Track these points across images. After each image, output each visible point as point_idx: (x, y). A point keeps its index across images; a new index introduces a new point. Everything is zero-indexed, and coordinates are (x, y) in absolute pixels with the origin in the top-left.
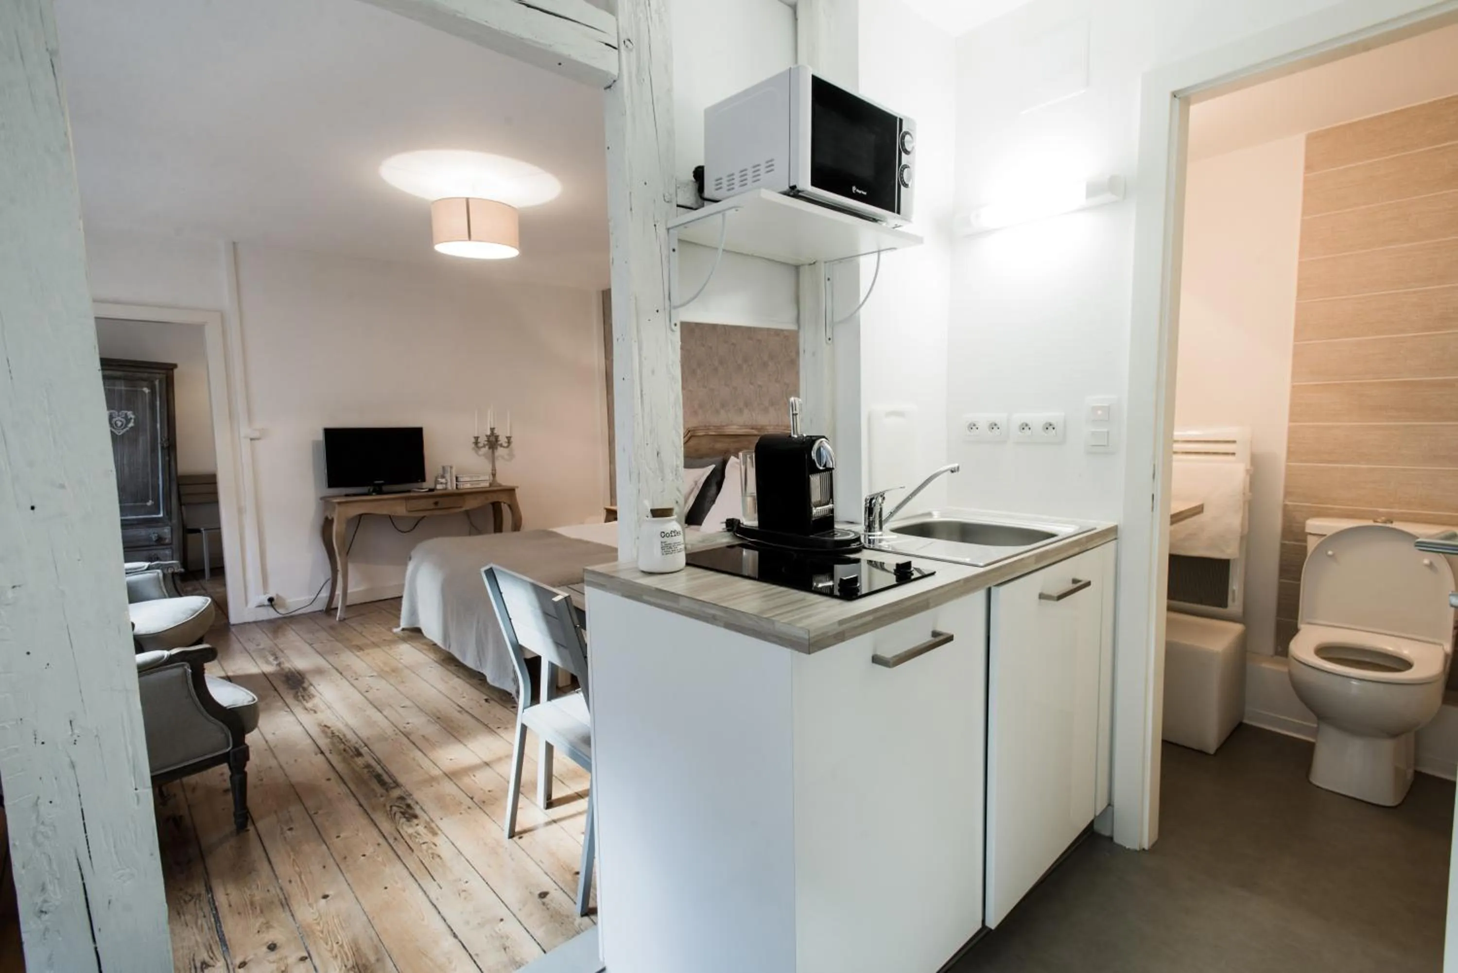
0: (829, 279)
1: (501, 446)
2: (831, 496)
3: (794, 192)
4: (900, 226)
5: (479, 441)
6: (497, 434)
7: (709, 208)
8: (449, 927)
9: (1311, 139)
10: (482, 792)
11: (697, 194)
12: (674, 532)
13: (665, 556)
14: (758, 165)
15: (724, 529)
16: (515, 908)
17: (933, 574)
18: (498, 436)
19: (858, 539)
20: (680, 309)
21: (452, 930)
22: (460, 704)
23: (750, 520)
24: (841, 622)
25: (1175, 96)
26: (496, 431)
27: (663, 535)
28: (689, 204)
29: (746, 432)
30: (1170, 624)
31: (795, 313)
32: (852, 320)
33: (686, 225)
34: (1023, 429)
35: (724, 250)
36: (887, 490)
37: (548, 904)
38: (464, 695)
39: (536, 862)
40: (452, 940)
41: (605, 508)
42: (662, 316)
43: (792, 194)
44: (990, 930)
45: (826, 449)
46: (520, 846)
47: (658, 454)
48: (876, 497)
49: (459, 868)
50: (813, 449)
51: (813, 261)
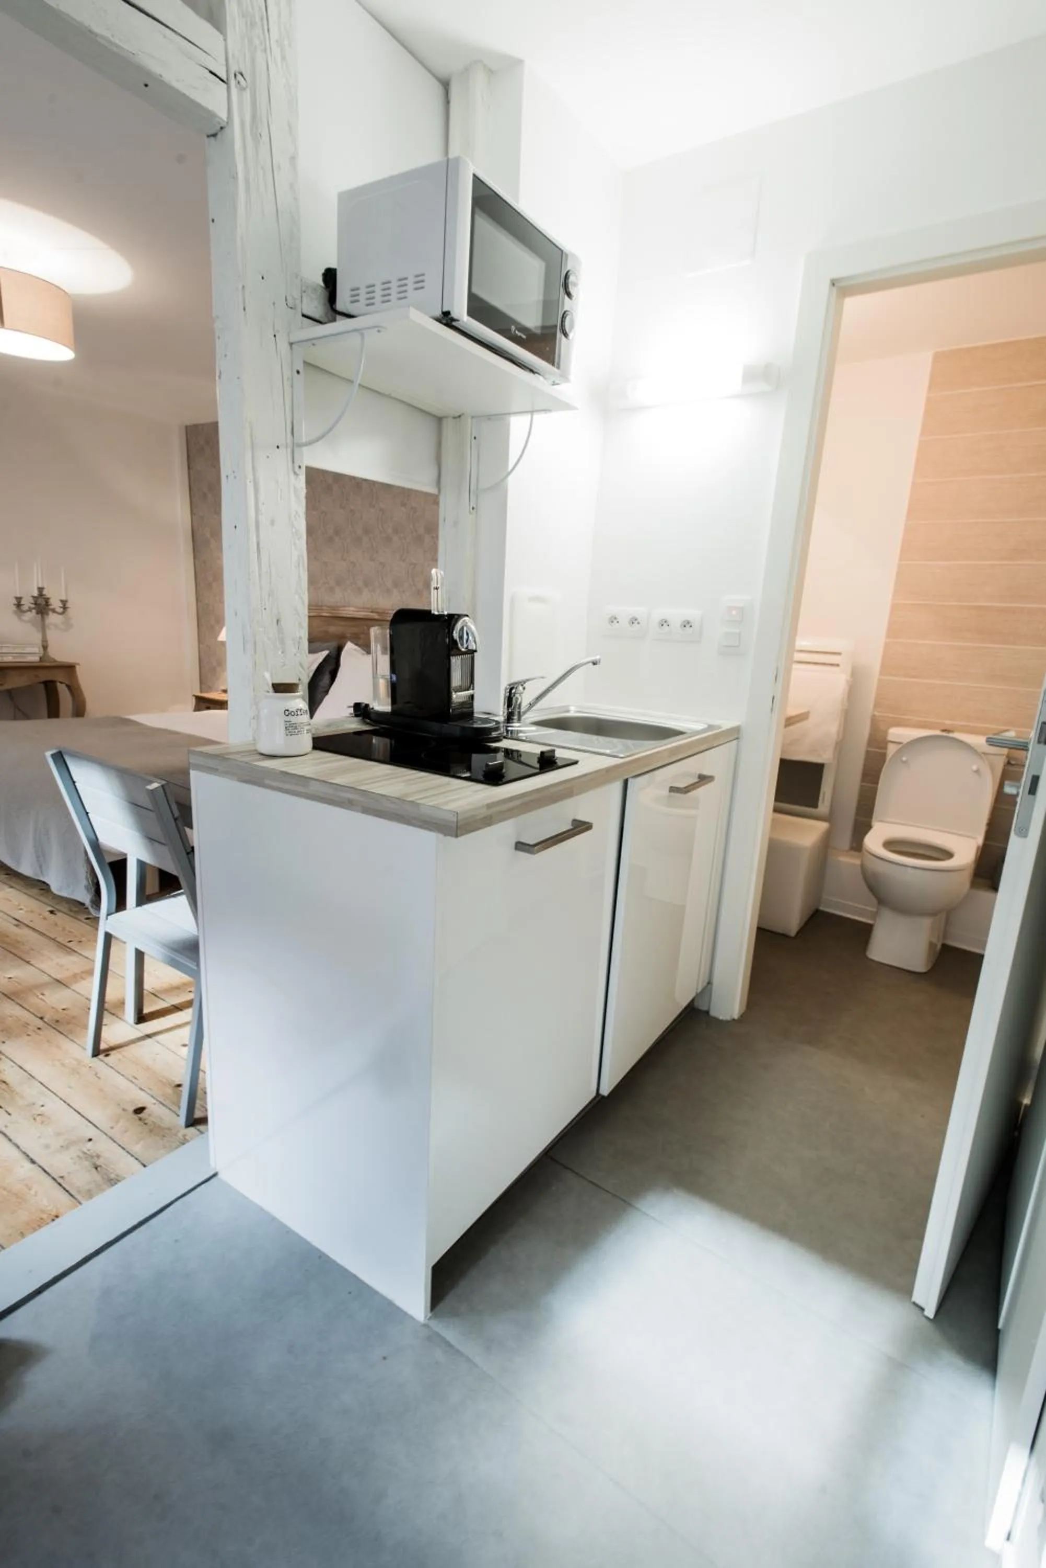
0: (475, 438)
1: (54, 611)
2: (472, 682)
3: (446, 319)
4: (558, 384)
5: (22, 602)
6: (48, 596)
7: (341, 324)
8: (25, 1153)
9: (938, 358)
10: (54, 1010)
11: (328, 305)
12: (301, 710)
13: (289, 736)
14: (406, 279)
15: (351, 714)
16: (104, 1126)
17: (576, 763)
18: (48, 599)
19: (497, 729)
20: (305, 449)
21: (28, 1156)
22: (17, 918)
23: (383, 705)
24: (489, 806)
25: (833, 285)
26: (45, 592)
27: (287, 713)
28: (317, 316)
29: (364, 615)
30: (774, 824)
31: (435, 473)
32: (499, 488)
33: (314, 342)
34: (662, 625)
35: (360, 385)
36: (528, 680)
37: (145, 1119)
38: (22, 907)
39: (128, 1079)
40: (30, 1166)
41: (194, 696)
42: (284, 454)
43: (444, 322)
44: (603, 1097)
45: (469, 628)
46: (106, 1064)
47: (278, 621)
48: (515, 686)
49: (31, 1092)
50: (456, 629)
51: (458, 414)
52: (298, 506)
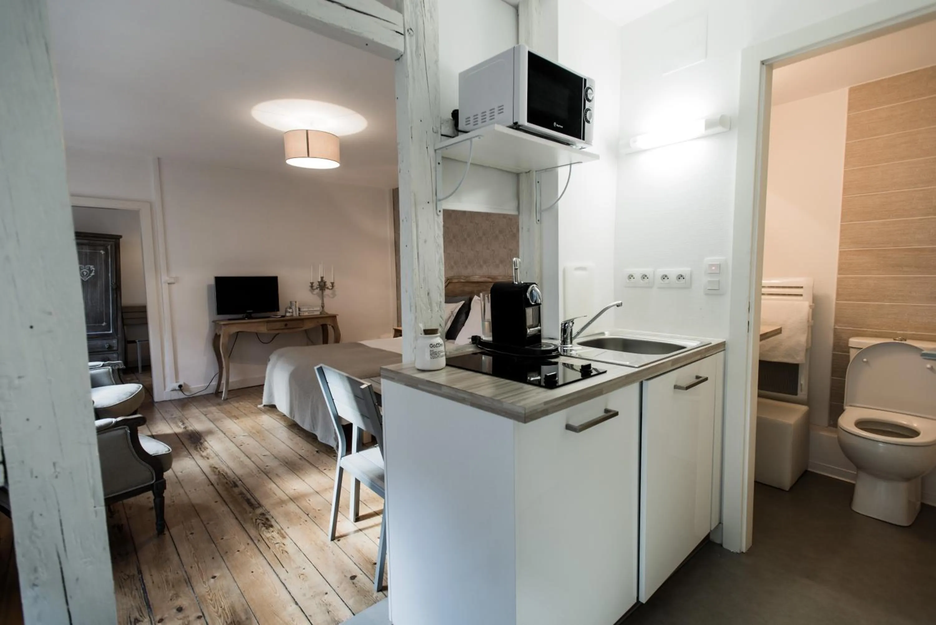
0: (538, 182)
1: (328, 288)
2: (540, 321)
3: (516, 126)
4: (584, 148)
5: (314, 285)
6: (325, 281)
7: (462, 137)
8: (293, 597)
9: (852, 91)
10: (314, 510)
11: (454, 127)
12: (438, 344)
13: (432, 360)
14: (494, 109)
15: (470, 342)
16: (335, 586)
17: (605, 372)
19: (557, 349)
20: (443, 202)
21: (294, 600)
22: (301, 454)
23: (488, 337)
24: (546, 403)
25: (763, 64)
26: (324, 279)
27: (431, 347)
28: (449, 134)
29: (484, 280)
30: (760, 406)
31: (517, 204)
32: (553, 209)
33: (447, 148)
34: (664, 278)
35: (471, 164)
36: (575, 319)
37: (356, 584)
38: (303, 448)
39: (349, 557)
40: (294, 606)
41: (394, 329)
42: (431, 206)
43: (515, 127)
44: (642, 604)
45: (536, 291)
46: (338, 546)
47: (428, 294)
48: (568, 322)
49: (299, 559)
50: (528, 291)
51: (528, 171)
52: (439, 232)
